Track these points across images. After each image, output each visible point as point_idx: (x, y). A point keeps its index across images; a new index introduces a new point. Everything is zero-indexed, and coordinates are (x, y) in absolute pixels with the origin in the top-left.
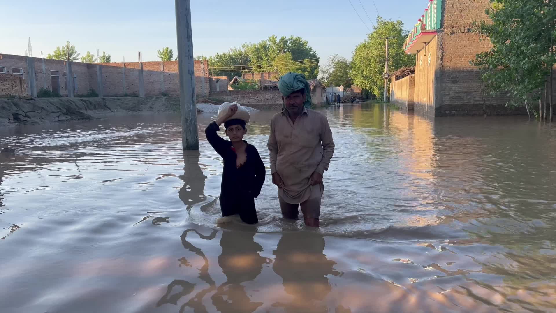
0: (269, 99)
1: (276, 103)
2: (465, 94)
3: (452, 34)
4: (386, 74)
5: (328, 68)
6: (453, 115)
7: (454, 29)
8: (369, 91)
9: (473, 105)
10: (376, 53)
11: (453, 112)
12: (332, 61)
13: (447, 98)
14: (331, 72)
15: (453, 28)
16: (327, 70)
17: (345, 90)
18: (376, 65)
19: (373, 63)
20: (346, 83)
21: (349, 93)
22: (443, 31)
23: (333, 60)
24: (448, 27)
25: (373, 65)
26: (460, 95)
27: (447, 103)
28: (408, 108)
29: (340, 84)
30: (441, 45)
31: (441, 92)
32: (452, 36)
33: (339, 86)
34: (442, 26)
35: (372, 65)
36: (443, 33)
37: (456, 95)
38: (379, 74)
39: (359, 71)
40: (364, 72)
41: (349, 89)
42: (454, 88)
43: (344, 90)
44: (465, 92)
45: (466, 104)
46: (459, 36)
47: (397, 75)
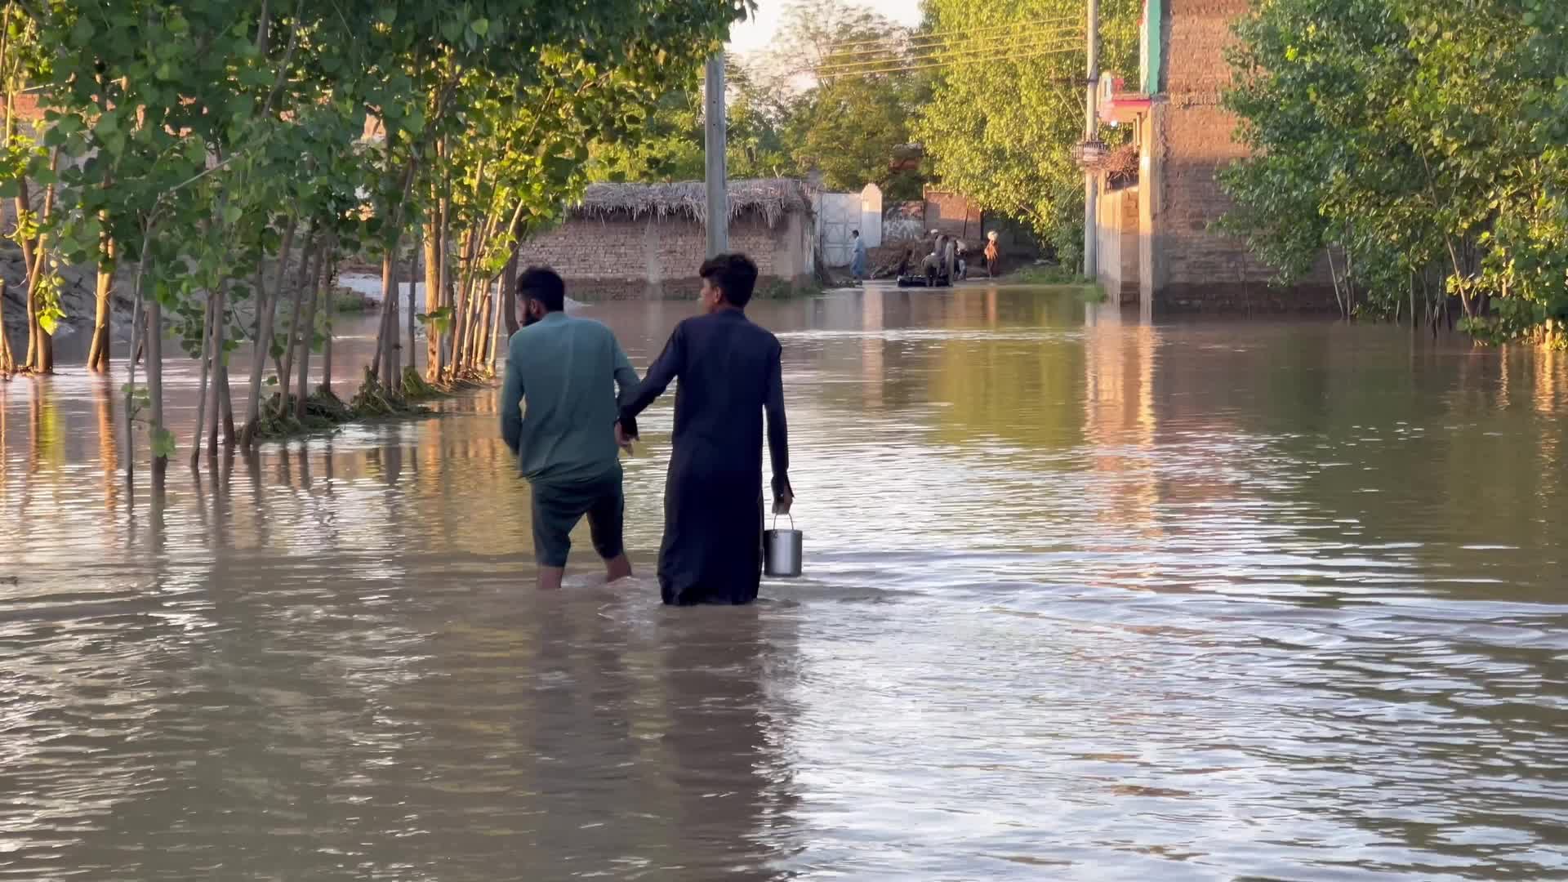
0: (592, 258)
1: (620, 275)
2: (1224, 258)
3: (1187, 106)
4: (1088, 144)
5: (782, 69)
6: (1198, 310)
7: (1192, 94)
8: (1021, 218)
9: (1243, 283)
10: (1043, 39)
11: (1197, 302)
12: (807, 28)
13: (1180, 266)
14: (799, 93)
15: (1189, 91)
16: (778, 81)
17: (890, 210)
18: (1044, 101)
19: (1029, 86)
20: (895, 171)
21: (911, 224)
22: (1166, 98)
23: (811, 25)
24: (1176, 89)
25: (1030, 99)
26: (1211, 258)
27: (1180, 278)
28: (1122, 295)
29: (863, 173)
30: (1162, 133)
31: (1167, 251)
32: (1188, 112)
33: (858, 185)
34: (1162, 85)
35: (1029, 96)
36: (1166, 102)
37: (1203, 259)
38: (1060, 141)
39: (963, 120)
40: (989, 128)
41: (914, 207)
42: (1196, 241)
43: (885, 209)
44: (1223, 253)
45: (1227, 281)
46: (1205, 113)
47: (1112, 168)
